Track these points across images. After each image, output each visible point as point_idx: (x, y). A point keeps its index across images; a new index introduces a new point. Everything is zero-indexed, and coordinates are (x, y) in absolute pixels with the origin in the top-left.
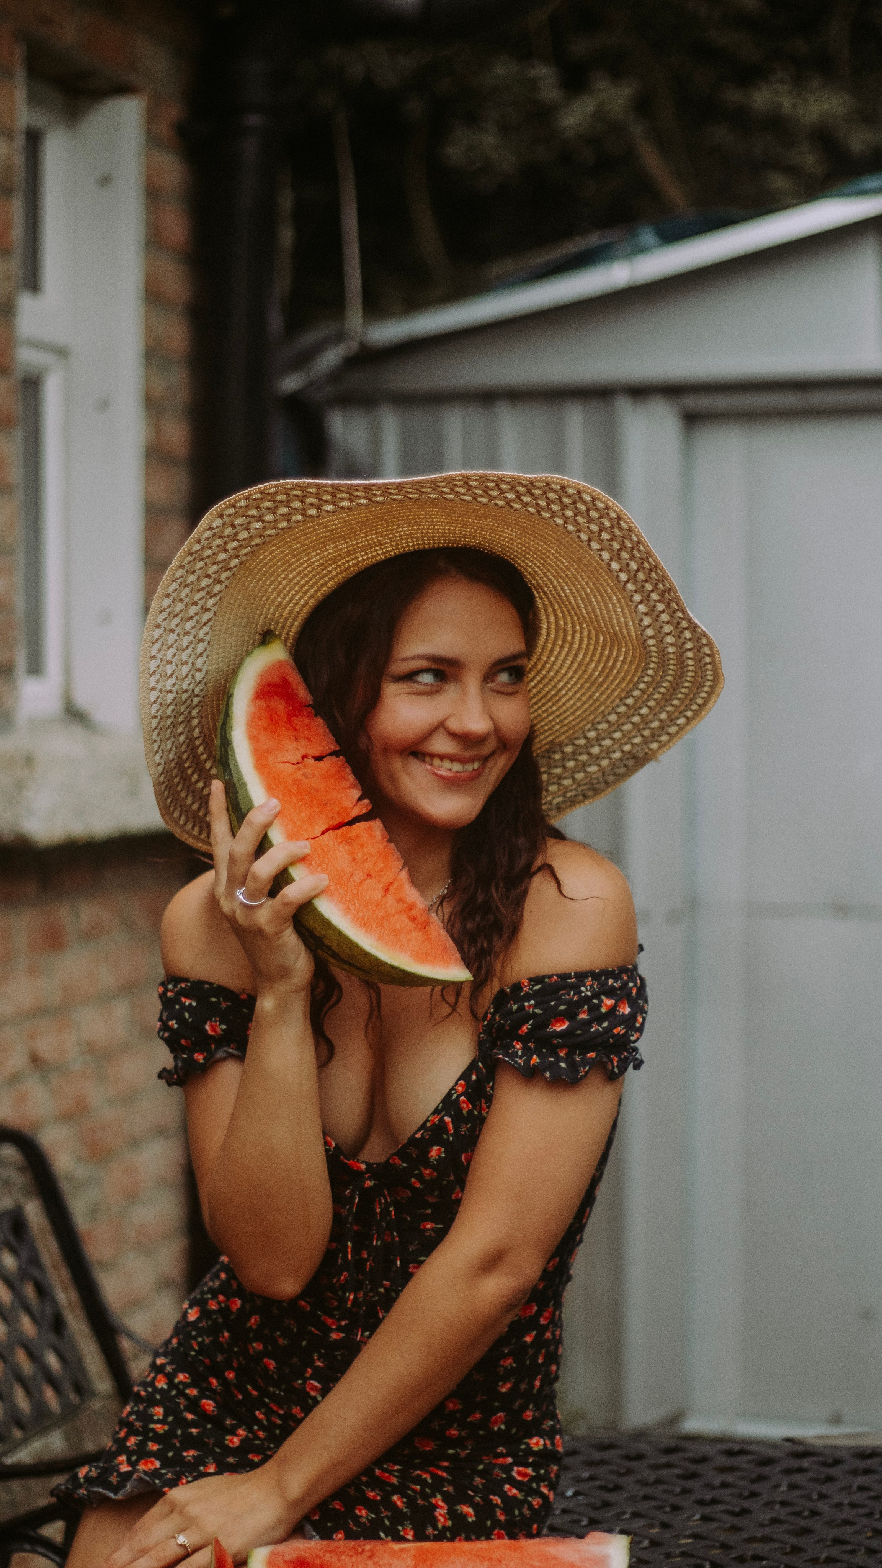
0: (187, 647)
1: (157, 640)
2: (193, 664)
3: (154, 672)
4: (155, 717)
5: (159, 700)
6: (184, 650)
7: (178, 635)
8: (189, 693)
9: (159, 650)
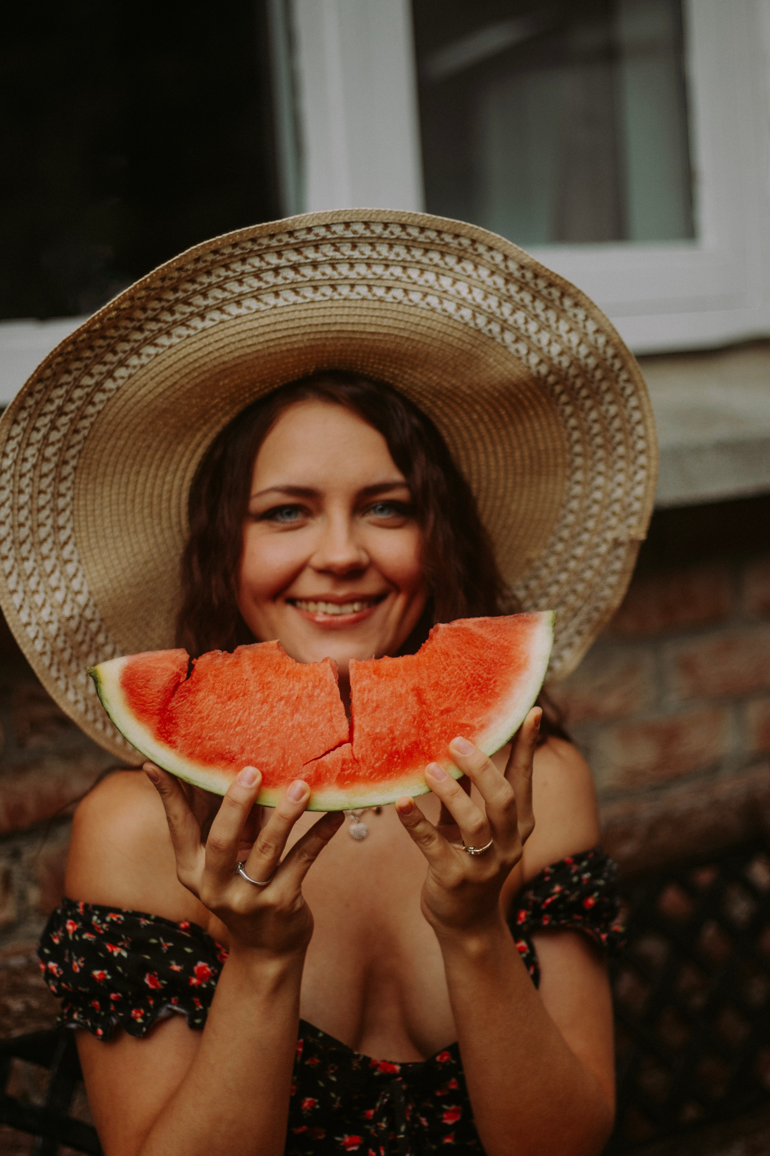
0: (52, 572)
1: (10, 573)
2: (67, 588)
3: (21, 607)
4: (43, 653)
5: (41, 635)
6: (49, 576)
7: (35, 561)
8: (77, 619)
9: (18, 583)
